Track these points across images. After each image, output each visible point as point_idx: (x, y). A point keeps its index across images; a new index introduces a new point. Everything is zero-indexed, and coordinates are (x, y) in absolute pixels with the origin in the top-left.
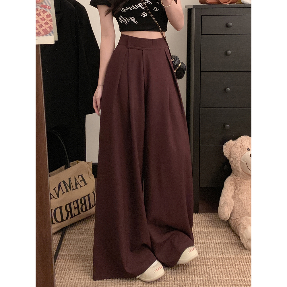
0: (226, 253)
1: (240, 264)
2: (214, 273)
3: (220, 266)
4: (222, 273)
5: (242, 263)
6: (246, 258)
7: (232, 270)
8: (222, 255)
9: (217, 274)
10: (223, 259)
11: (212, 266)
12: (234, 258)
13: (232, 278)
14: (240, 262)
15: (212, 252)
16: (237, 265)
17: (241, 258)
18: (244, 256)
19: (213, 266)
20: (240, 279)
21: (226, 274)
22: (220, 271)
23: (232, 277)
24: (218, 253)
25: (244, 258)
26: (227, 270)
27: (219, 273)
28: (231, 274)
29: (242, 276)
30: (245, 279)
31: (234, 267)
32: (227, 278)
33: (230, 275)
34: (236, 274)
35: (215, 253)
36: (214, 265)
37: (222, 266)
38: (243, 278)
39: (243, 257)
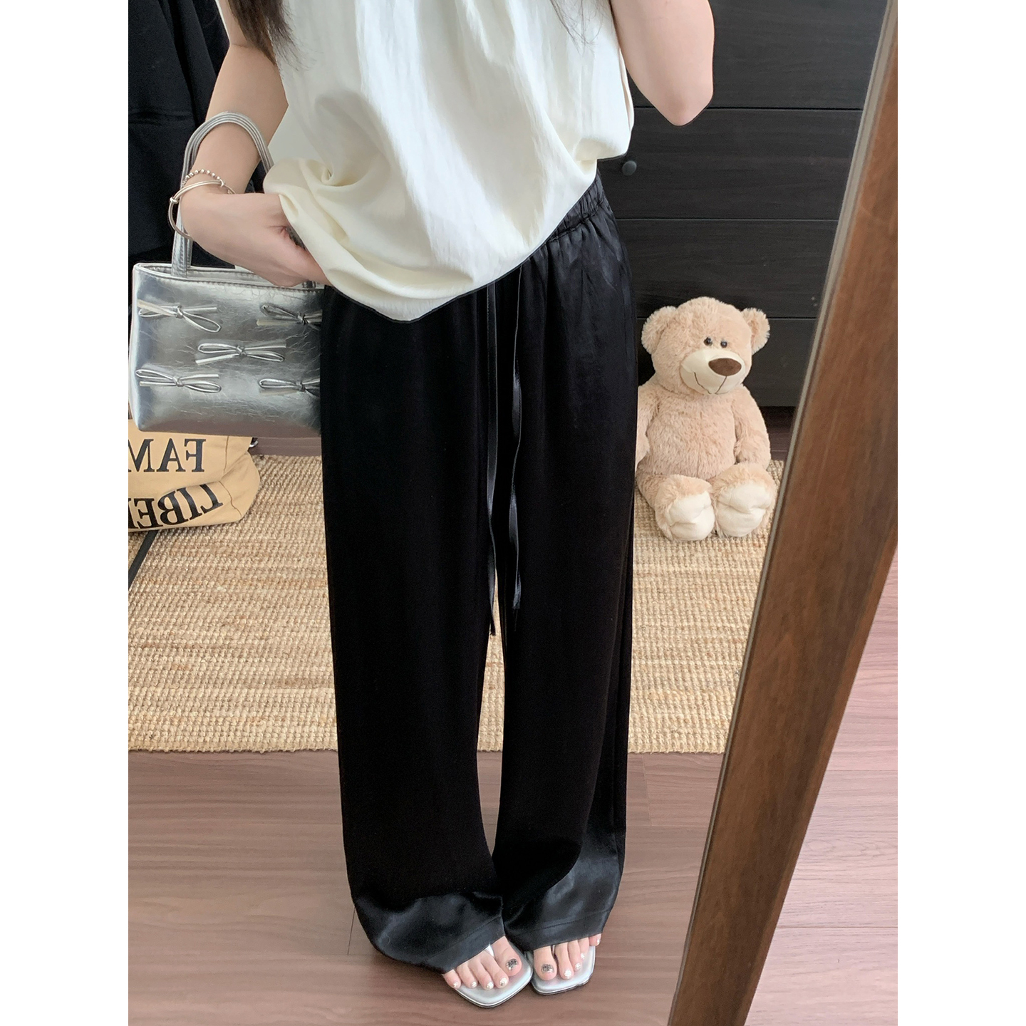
0: (688, 561)
1: (721, 589)
2: (654, 611)
3: (669, 595)
4: (674, 612)
5: (728, 586)
6: (740, 574)
7: (701, 602)
8: (676, 565)
9: (661, 614)
10: (679, 575)
11: (650, 594)
12: (707, 575)
13: (699, 624)
14: (724, 584)
15: (652, 559)
16: (714, 591)
17: (726, 575)
18: (735, 568)
19: (652, 592)
20: (719, 625)
21: (684, 613)
22: (670, 605)
23: (699, 620)
24: (667, 560)
25: (735, 574)
26: (685, 603)
27: (667, 611)
28: (697, 612)
29: (724, 618)
30: (733, 626)
31: (707, 595)
32: (685, 624)
33: (694, 615)
34: (711, 614)
35: (660, 561)
36: (655, 591)
37: (675, 594)
38: (729, 623)
39: (731, 571)
